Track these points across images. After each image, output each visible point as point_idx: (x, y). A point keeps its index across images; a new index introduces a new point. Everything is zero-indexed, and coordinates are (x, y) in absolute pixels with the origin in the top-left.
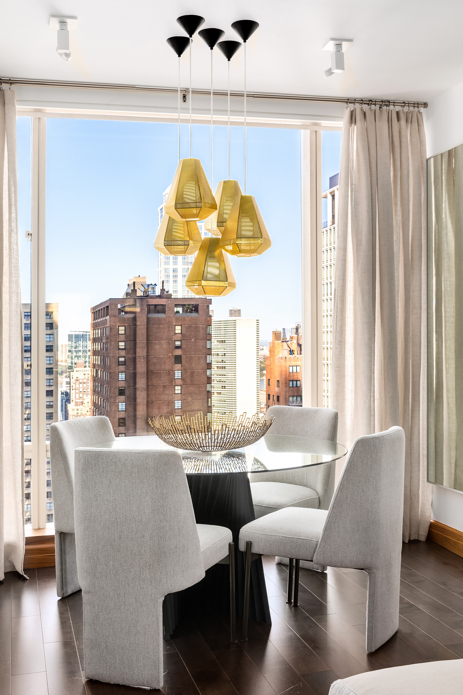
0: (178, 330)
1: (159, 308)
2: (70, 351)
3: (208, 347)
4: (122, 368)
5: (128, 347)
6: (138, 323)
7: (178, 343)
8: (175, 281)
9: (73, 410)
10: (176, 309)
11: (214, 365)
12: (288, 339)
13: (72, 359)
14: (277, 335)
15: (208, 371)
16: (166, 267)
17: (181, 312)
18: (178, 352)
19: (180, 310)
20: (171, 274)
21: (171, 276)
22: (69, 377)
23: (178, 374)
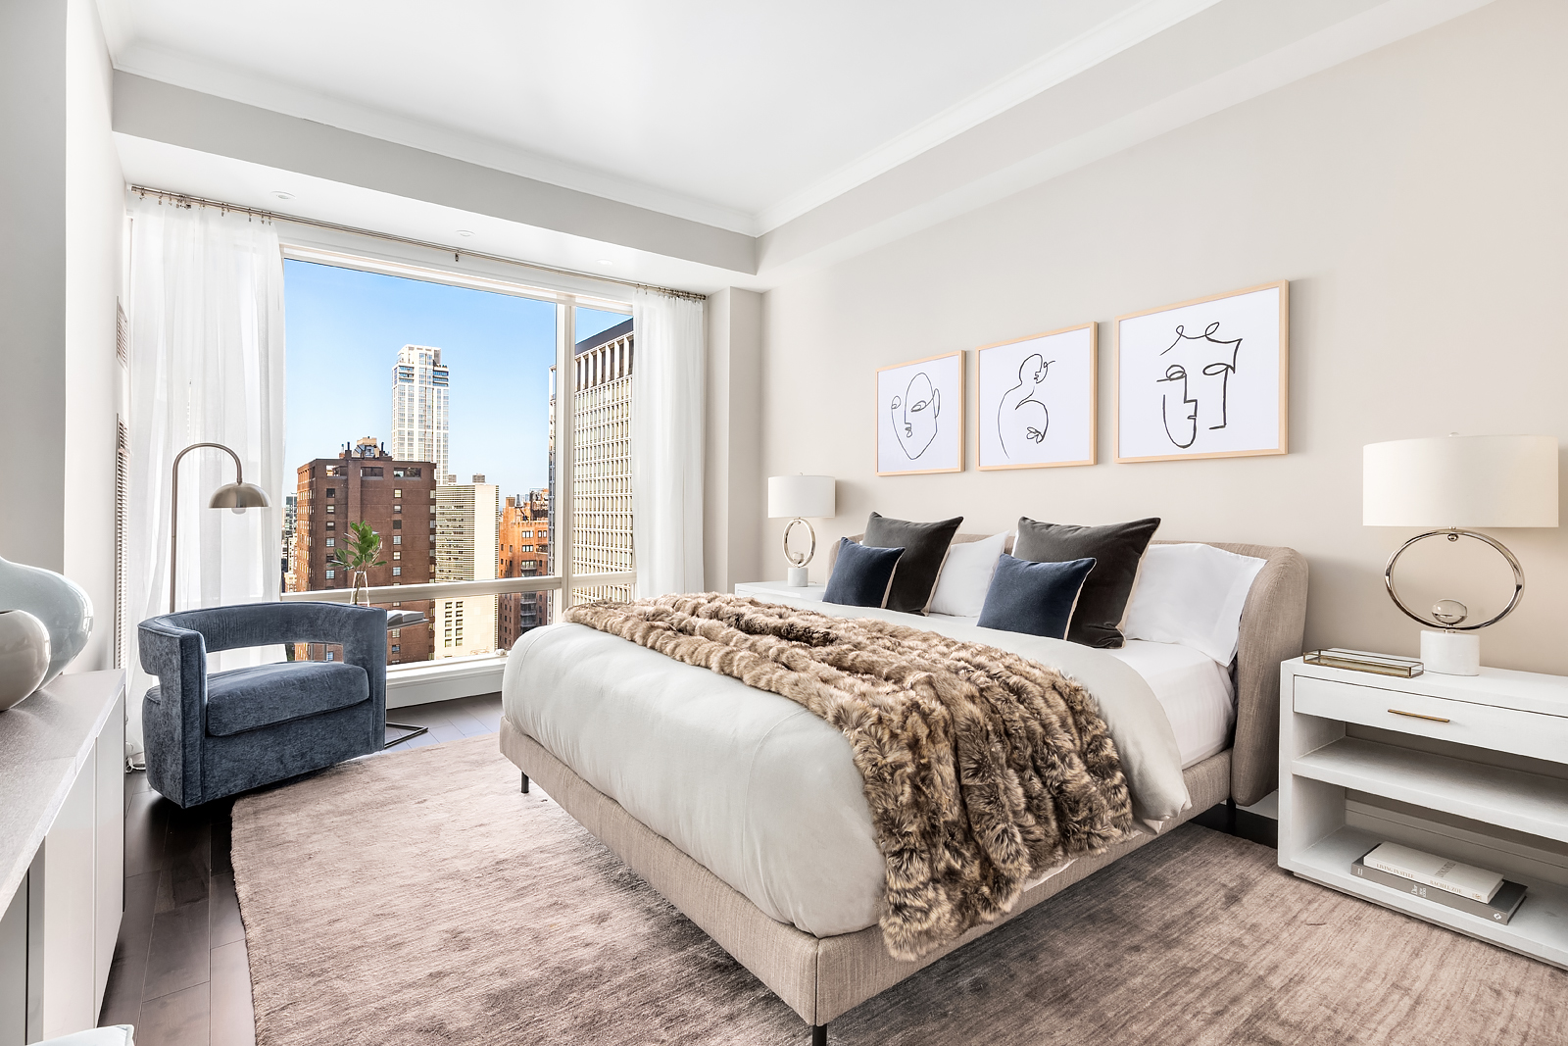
0: (398, 494)
1: (376, 471)
2: (287, 515)
3: (432, 511)
4: (331, 533)
5: (338, 511)
6: (350, 486)
7: (398, 508)
8: (411, 445)
9: (291, 578)
10: (395, 473)
11: (438, 530)
12: (522, 505)
13: (291, 523)
14: (511, 501)
15: (432, 538)
16: (400, 429)
17: (402, 475)
18: (397, 517)
19: (401, 473)
20: (406, 437)
21: (406, 439)
22: (287, 543)
23: (397, 540)
